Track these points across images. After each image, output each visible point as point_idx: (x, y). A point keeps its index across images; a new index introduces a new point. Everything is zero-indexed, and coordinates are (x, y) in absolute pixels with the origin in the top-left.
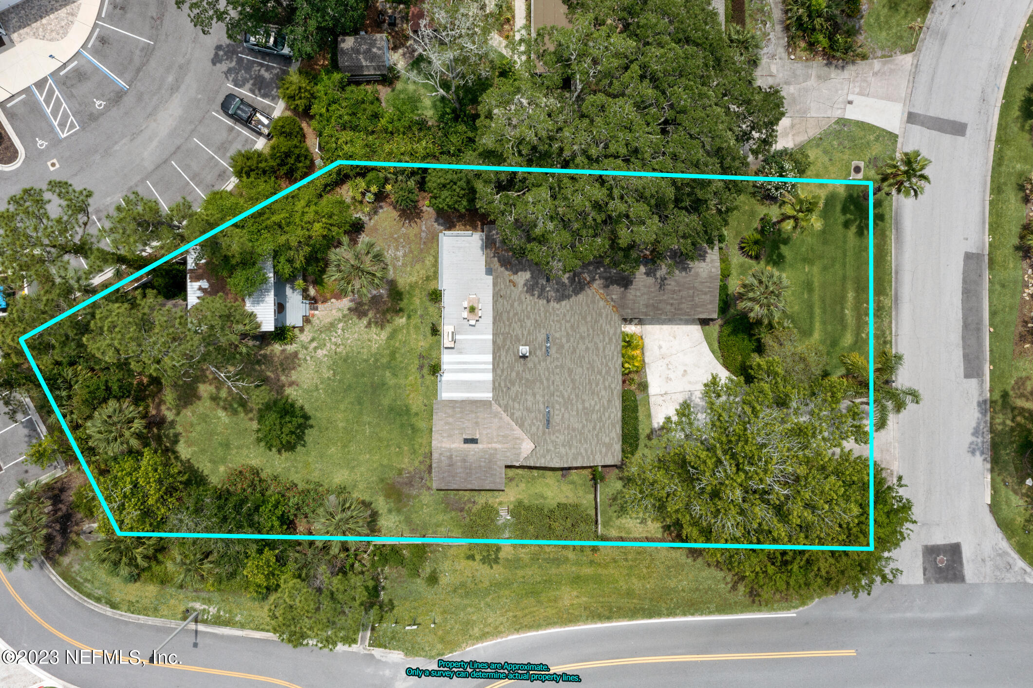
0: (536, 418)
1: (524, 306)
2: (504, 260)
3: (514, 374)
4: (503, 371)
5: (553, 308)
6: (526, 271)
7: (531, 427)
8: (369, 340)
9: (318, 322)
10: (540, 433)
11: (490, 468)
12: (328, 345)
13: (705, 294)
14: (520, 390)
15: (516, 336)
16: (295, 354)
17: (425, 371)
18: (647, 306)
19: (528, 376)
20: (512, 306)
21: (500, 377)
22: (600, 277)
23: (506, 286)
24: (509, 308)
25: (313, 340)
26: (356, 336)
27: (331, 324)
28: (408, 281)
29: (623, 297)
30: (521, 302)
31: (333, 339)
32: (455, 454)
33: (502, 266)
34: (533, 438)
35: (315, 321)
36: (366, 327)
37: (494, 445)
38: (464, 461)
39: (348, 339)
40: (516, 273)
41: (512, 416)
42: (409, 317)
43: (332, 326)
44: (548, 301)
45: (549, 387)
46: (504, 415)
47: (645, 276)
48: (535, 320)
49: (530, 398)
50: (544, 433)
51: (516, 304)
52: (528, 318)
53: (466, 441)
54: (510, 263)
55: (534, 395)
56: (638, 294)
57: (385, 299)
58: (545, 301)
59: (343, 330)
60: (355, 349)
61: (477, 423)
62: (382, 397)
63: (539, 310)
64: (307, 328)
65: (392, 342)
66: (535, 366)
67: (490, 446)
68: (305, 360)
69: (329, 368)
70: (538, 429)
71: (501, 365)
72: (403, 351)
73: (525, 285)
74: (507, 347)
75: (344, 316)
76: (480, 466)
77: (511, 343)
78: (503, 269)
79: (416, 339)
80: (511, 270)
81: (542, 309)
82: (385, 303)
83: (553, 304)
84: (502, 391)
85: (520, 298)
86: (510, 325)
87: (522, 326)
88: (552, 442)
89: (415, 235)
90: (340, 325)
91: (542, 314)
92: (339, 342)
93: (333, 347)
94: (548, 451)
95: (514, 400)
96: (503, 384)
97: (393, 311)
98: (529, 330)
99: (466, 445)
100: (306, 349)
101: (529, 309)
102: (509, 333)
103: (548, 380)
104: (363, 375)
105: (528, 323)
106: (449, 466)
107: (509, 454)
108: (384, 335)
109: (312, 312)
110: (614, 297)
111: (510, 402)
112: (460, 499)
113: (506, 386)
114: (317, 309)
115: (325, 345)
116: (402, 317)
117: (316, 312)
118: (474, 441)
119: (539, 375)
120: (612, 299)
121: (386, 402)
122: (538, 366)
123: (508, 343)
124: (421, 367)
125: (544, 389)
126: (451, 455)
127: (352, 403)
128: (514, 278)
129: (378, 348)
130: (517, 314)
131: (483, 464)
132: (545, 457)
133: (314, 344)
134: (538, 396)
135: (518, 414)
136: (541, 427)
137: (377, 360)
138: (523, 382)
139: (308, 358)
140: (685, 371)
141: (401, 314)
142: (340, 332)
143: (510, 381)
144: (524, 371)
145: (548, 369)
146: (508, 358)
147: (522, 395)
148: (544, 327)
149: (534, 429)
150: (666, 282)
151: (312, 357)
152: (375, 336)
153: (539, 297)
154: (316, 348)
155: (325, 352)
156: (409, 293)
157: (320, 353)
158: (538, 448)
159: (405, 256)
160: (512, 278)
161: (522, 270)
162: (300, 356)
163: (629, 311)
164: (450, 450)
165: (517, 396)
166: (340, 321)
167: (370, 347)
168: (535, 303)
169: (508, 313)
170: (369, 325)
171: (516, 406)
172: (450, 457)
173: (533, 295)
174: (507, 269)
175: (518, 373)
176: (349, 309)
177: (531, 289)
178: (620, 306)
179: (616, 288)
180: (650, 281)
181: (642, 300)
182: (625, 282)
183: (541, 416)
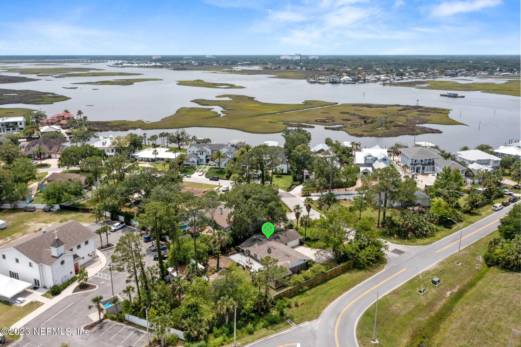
7: (285, 259)
13: (296, 235)
15: (265, 252)
18: (287, 240)
19: (275, 254)
20: (258, 250)
23: (253, 249)
29: (280, 240)
34: (288, 260)
42: (235, 270)
44: (265, 243)
47: (281, 235)
48: (266, 247)
49: (279, 256)
50: (290, 258)
54: (251, 245)
56: (283, 239)
57: (225, 270)
66: (274, 252)
70: (287, 258)
77: (265, 254)
79: (241, 273)
83: (267, 243)
85: (259, 248)
88: (293, 257)
89: (224, 260)
91: (266, 245)
94: (294, 259)
97: (230, 271)
101: (262, 246)
102: (262, 253)
103: (280, 251)
105: (265, 249)
110: (278, 241)
119: (277, 252)
125: (281, 253)
128: (254, 246)
130: (261, 250)
134: (281, 255)
138: (275, 256)
141: (232, 271)
144: (273, 254)
145: (278, 250)
153: (262, 244)
156: (231, 267)
158: (291, 260)
161: (254, 244)
163: (284, 242)
174: (251, 247)
176: (218, 274)
177: (260, 245)
178: (282, 242)
179: (277, 239)
180: (283, 236)
181: (285, 239)
182: (278, 238)
183: (286, 256)
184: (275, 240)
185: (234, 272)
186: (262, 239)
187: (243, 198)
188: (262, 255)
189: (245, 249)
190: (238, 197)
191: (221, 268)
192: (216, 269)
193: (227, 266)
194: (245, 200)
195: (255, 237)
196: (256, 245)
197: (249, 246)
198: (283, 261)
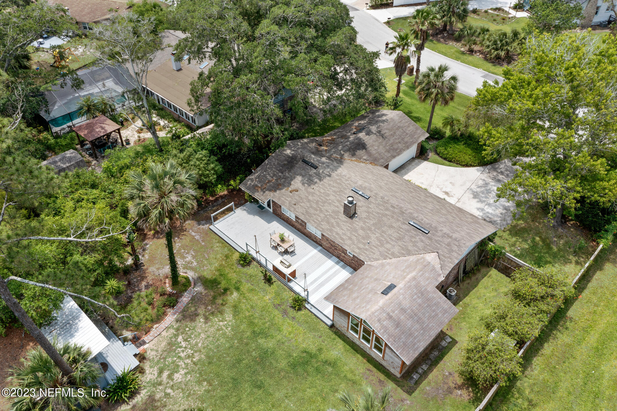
0: (412, 237)
1: (318, 193)
2: (273, 187)
3: (361, 232)
4: (350, 238)
5: (338, 175)
6: (295, 178)
7: (416, 246)
8: (218, 330)
9: (154, 353)
10: (427, 242)
11: (428, 300)
12: (181, 363)
13: (409, 127)
14: (378, 235)
15: (333, 212)
16: (151, 399)
17: (292, 312)
18: (388, 151)
19: (372, 222)
20: (309, 201)
21: (354, 244)
22: (344, 151)
23: (291, 197)
24: (308, 205)
25: (161, 372)
26: (203, 335)
27: (169, 344)
28: (213, 268)
29: (369, 154)
30: (313, 194)
31: (182, 355)
32: (389, 310)
33: (275, 191)
34: (427, 250)
35: (150, 354)
36: (206, 323)
37: (409, 276)
38: (403, 310)
39: (197, 344)
40: (290, 184)
41: (394, 255)
42: (237, 289)
43: (172, 346)
44: (329, 176)
45: (394, 213)
46: (388, 261)
47: (368, 136)
48: (334, 192)
49: (390, 232)
50: (430, 239)
51: (310, 198)
52: (328, 195)
53: (385, 292)
54: (280, 184)
55: (391, 227)
56: (376, 148)
57: (204, 292)
58: (328, 178)
59: (185, 340)
60: (211, 346)
61: (376, 280)
62: (275, 364)
63: (329, 185)
64: (147, 366)
65: (241, 315)
66: (368, 212)
67: (407, 279)
68: (167, 395)
69: (199, 383)
70: (422, 241)
71: (344, 237)
72: (257, 315)
73: (303, 184)
74: (335, 224)
75: (177, 330)
76: (420, 305)
77: (335, 219)
78: (278, 192)
79: (259, 299)
80: (284, 186)
81: (331, 183)
82: (206, 295)
83: (334, 174)
84: (366, 250)
85: (309, 193)
86: (321, 211)
87: (330, 204)
88: (443, 237)
89: (190, 241)
90: (180, 339)
91: (335, 185)
92: (190, 352)
93: (188, 361)
94: (449, 245)
95: (382, 245)
96: (361, 246)
97: (220, 295)
98: (338, 201)
99: (390, 295)
100: (160, 384)
101: (322, 191)
102: (326, 216)
103: (387, 209)
104: (239, 361)
105: (332, 197)
106: (397, 327)
107: (427, 275)
108: (229, 316)
109: (142, 348)
110: (365, 158)
111: (381, 249)
112: (437, 383)
113: (364, 244)
114: (144, 343)
115: (178, 366)
116: (232, 293)
117: (146, 346)
118: (391, 287)
119: (378, 213)
120: (365, 159)
121: (283, 364)
122: (370, 210)
123: (333, 221)
124: (285, 312)
125: (393, 217)
126: (388, 314)
127: (251, 394)
128: (292, 188)
129: (232, 329)
130: (318, 202)
131: (419, 301)
132: (453, 251)
133: (166, 374)
134: (394, 225)
135: (396, 250)
136: (423, 238)
137: (241, 340)
138: (373, 228)
139: (169, 391)
140: (451, 183)
141: (228, 293)
142: (183, 344)
143: (363, 238)
144: (365, 222)
145: (379, 204)
146: (344, 228)
147: (382, 236)
148: (345, 189)
149: (420, 245)
150: (382, 133)
151: (172, 387)
152: (221, 323)
153: (320, 180)
154: (170, 377)
155: (182, 372)
156: (221, 275)
157: (178, 377)
158: (439, 251)
159: (194, 257)
160: (290, 189)
161: (292, 180)
162: (158, 396)
163: (382, 160)
164: (382, 309)
165: (380, 241)
166: (176, 336)
167: (224, 334)
168: (322, 185)
169: (311, 207)
170: (207, 319)
171: (388, 246)
172: (390, 317)
173: (316, 183)
174: (280, 189)
175: (362, 228)
176: (177, 321)
177: (310, 182)
178: (374, 161)
179: (360, 153)
180: (373, 137)
181: (382, 150)
182: (361, 145)
183: (414, 232)
184: (353, 155)
185: (235, 294)
186: (313, 158)
187: (240, 19)
188: (325, 226)
189: (263, 198)
190: (221, 17)
191: (187, 284)
192: (169, 289)
193: (208, 272)
194: (245, 26)
195: (288, 152)
196: (297, 182)
197: (276, 187)
198: (409, 253)
